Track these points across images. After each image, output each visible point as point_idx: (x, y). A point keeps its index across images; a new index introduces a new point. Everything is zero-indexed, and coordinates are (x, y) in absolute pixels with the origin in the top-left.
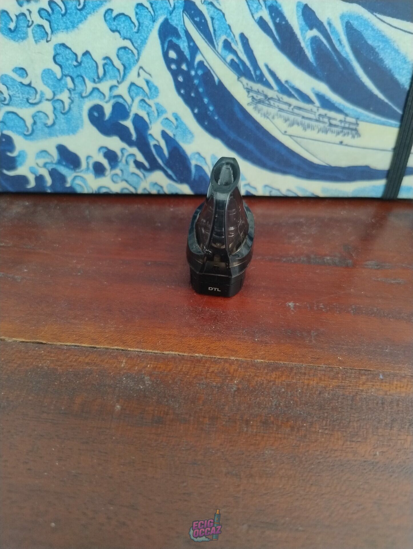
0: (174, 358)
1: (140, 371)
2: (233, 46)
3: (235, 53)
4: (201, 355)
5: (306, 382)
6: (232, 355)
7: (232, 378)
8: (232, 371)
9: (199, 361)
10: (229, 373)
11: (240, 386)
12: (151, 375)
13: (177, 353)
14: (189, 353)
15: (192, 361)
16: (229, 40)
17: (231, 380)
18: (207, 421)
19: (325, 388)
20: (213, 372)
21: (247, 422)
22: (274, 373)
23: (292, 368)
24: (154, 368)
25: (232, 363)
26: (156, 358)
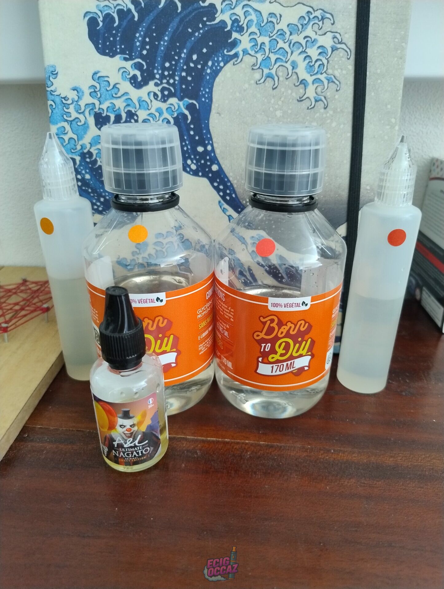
0: (213, 441)
1: (195, 448)
2: (244, 273)
3: (245, 276)
4: (229, 440)
5: (289, 453)
6: (246, 440)
7: (247, 451)
8: (246, 448)
9: (228, 443)
10: (245, 449)
11: (251, 456)
12: (200, 450)
13: (215, 439)
14: (222, 439)
15: (224, 443)
16: (242, 270)
17: (246, 452)
18: (233, 472)
19: (299, 456)
20: (236, 448)
21: (255, 473)
22: (271, 449)
23: (281, 447)
24: (202, 447)
25: (247, 444)
26: (203, 441)
